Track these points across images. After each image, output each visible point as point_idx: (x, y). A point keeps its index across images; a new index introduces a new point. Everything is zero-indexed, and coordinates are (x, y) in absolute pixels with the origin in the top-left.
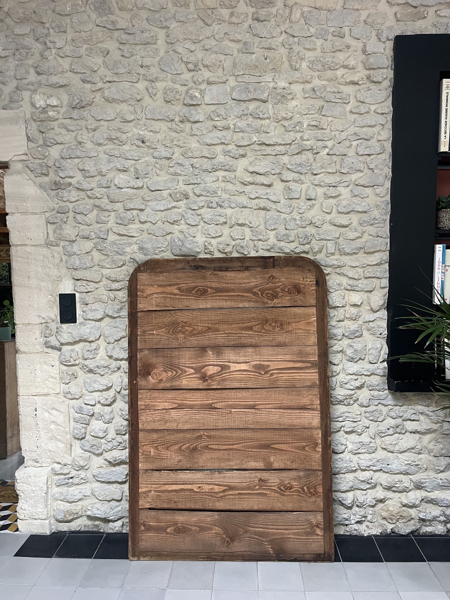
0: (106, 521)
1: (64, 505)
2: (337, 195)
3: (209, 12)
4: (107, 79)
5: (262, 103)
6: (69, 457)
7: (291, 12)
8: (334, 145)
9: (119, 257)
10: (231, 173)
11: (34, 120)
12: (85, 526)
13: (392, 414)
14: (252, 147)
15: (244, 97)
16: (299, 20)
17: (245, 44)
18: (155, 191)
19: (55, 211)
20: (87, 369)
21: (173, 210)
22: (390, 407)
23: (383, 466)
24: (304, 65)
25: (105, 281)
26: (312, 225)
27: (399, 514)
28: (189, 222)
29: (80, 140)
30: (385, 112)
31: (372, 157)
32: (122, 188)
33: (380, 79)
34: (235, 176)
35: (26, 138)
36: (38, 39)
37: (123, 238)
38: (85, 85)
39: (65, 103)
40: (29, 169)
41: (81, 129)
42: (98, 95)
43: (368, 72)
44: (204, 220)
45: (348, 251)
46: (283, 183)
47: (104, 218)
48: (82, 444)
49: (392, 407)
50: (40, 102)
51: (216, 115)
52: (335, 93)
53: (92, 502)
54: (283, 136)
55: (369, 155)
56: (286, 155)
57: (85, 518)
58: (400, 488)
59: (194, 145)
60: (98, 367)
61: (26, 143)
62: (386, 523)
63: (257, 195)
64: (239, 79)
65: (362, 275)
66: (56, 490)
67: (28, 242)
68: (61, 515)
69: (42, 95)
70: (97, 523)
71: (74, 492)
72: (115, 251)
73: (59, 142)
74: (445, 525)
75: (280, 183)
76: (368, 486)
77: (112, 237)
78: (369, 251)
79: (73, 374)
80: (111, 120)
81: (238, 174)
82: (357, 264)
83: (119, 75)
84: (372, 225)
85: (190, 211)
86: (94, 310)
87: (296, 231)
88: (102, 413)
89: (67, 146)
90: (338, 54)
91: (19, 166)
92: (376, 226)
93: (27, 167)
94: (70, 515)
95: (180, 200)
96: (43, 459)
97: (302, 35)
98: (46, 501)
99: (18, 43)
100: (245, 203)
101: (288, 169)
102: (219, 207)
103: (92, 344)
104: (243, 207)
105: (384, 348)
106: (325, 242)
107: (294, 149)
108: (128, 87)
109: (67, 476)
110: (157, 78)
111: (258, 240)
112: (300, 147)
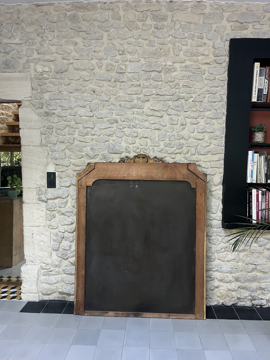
0: (69, 295)
1: (46, 286)
2: (197, 123)
3: (131, 24)
4: (75, 58)
5: (158, 73)
6: (50, 260)
7: (175, 24)
8: (196, 96)
9: (80, 153)
10: (141, 110)
11: (36, 79)
12: (58, 297)
13: (224, 241)
14: (152, 96)
15: (148, 69)
16: (179, 29)
17: (150, 41)
18: (100, 118)
19: (46, 127)
20: (61, 213)
21: (109, 129)
22: (223, 237)
23: (218, 268)
24: (181, 53)
25: (72, 166)
26: (183, 139)
27: (226, 295)
28: (117, 136)
29: (60, 90)
30: (223, 80)
31: (216, 103)
32: (82, 116)
33: (221, 62)
34: (143, 111)
35: (31, 88)
36: (38, 35)
37: (82, 143)
38: (64, 60)
39: (53, 70)
40: (33, 105)
41: (61, 84)
42: (71, 66)
43: (215, 58)
44: (126, 134)
45: (202, 153)
46: (168, 116)
47: (72, 132)
48: (57, 253)
49: (224, 237)
50: (40, 70)
51: (133, 79)
52: (197, 69)
53: (62, 285)
54: (169, 91)
55: (214, 102)
56: (170, 101)
57: (58, 293)
58: (227, 281)
59: (121, 94)
60: (67, 212)
61: (31, 91)
62: (219, 299)
63: (154, 122)
64: (147, 60)
65: (209, 166)
66: (42, 278)
67: (31, 144)
68: (45, 291)
69: (40, 66)
70: (64, 296)
71: (53, 279)
72: (77, 150)
73: (49, 91)
74: (251, 301)
75: (167, 116)
76: (210, 279)
77: (76, 143)
78: (213, 153)
79: (53, 216)
80: (77, 80)
81: (145, 110)
82: (207, 160)
83: (83, 56)
84: (215, 139)
85: (118, 129)
86: (65, 181)
87: (175, 142)
88: (68, 237)
89: (53, 93)
90: (199, 48)
91: (27, 103)
92: (217, 140)
93: (32, 104)
94: (50, 291)
95: (113, 124)
96: (36, 261)
97: (180, 37)
98: (37, 283)
99: (28, 36)
100: (148, 126)
101: (172, 108)
102: (134, 128)
103: (64, 200)
104: (147, 128)
105: (220, 205)
106: (190, 148)
107: (175, 98)
108: (87, 62)
109: (48, 270)
110: (102, 59)
111: (154, 146)
112: (178, 97)
